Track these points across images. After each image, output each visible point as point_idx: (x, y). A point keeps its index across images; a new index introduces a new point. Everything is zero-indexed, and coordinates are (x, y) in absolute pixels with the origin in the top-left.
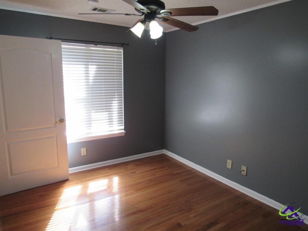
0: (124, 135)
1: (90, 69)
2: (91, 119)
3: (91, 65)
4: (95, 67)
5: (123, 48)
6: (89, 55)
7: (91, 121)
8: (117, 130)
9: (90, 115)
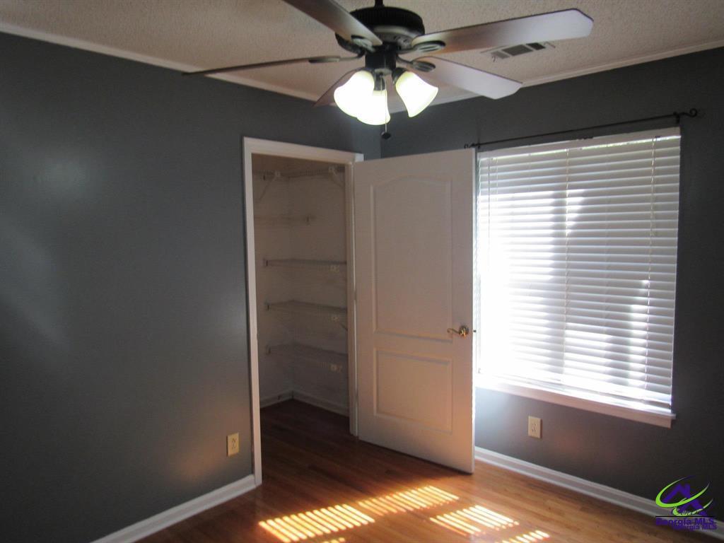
0: (668, 425)
1: (568, 208)
2: (563, 344)
3: (572, 195)
4: (581, 199)
5: (678, 129)
6: (565, 170)
7: (561, 350)
8: (641, 401)
9: (562, 335)
